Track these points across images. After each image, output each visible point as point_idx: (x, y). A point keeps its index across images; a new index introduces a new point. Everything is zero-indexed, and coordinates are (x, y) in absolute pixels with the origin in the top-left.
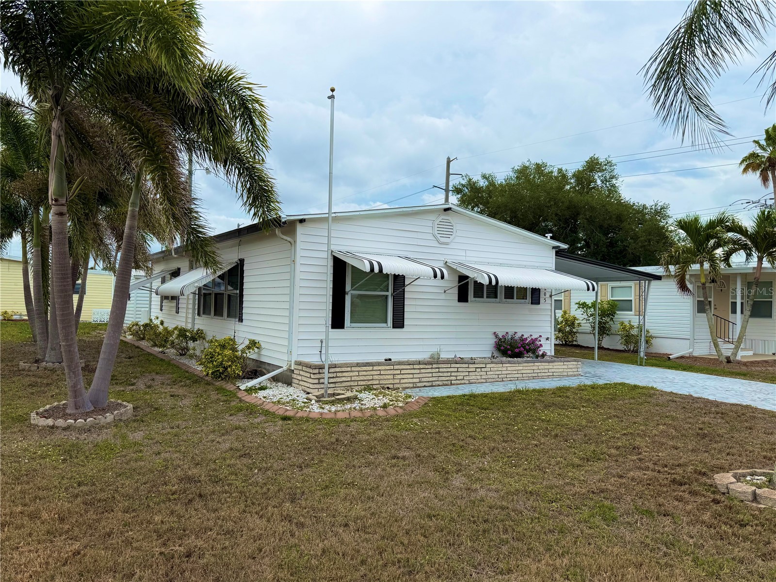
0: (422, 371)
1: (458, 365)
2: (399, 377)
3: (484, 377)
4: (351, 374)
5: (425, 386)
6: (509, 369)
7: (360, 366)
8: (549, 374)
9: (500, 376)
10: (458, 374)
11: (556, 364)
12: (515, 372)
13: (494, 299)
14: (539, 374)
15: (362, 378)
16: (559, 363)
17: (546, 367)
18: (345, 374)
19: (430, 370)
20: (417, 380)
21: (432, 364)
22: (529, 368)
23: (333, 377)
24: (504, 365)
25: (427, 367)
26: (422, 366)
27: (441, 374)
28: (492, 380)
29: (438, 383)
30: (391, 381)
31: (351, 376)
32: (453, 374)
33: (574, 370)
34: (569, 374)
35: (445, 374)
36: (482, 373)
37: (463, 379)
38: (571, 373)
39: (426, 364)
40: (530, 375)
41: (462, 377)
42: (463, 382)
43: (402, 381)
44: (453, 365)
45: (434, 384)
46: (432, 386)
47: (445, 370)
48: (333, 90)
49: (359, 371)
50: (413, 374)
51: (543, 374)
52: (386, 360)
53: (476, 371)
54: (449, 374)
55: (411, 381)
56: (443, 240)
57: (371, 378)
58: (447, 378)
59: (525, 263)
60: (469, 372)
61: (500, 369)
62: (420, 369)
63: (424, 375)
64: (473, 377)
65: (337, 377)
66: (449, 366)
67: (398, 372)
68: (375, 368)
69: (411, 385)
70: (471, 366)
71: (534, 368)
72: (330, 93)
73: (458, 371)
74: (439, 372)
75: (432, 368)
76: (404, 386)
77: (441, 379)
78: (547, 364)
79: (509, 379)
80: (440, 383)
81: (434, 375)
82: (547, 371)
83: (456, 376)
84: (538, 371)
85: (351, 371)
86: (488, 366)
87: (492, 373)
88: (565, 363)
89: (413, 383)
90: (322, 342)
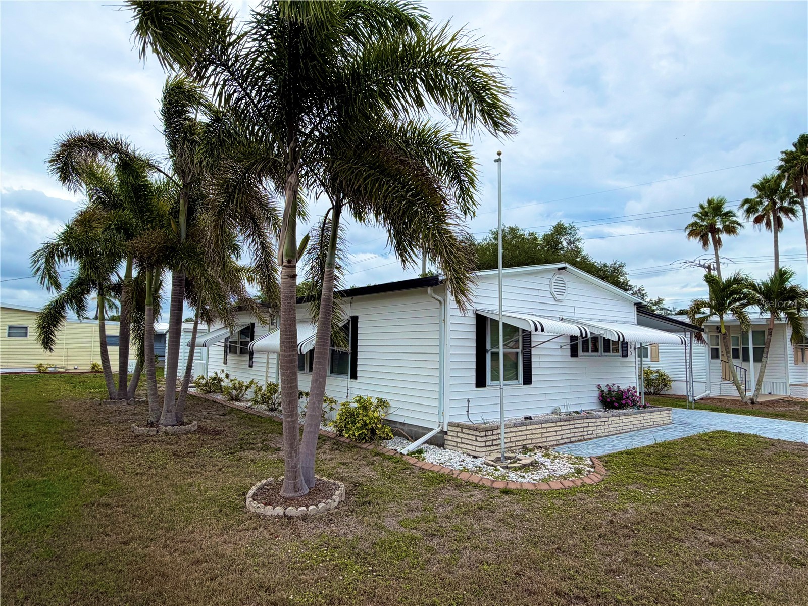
0: (563, 428)
1: (588, 420)
3: (607, 430)
4: (510, 435)
5: (565, 443)
7: (516, 427)
8: (651, 423)
10: (589, 429)
11: (655, 413)
12: (628, 424)
13: (596, 354)
15: (518, 438)
16: (657, 413)
17: (649, 417)
18: (505, 435)
19: (568, 427)
20: (559, 438)
21: (570, 420)
22: (635, 419)
23: (496, 440)
24: (621, 418)
25: (566, 423)
26: (562, 423)
27: (576, 430)
29: (574, 439)
31: (510, 437)
32: (585, 429)
33: (667, 418)
34: (664, 422)
35: (580, 430)
37: (592, 434)
38: (666, 422)
40: (638, 426)
42: (592, 436)
43: (549, 439)
44: (585, 421)
45: (572, 440)
46: (571, 442)
47: (579, 426)
48: (499, 154)
49: (516, 432)
50: (556, 431)
51: (647, 424)
52: (526, 418)
53: (601, 425)
55: (555, 438)
56: (559, 297)
57: (524, 438)
58: (581, 434)
59: (616, 319)
61: (618, 422)
62: (561, 426)
63: (564, 432)
67: (545, 430)
68: (528, 428)
72: (497, 157)
73: (588, 426)
74: (575, 428)
75: (570, 424)
77: (577, 434)
78: (649, 414)
80: (576, 439)
81: (571, 431)
82: (649, 421)
84: (644, 421)
85: (510, 432)
86: (610, 419)
87: (612, 426)
88: (661, 413)
89: (556, 440)
90: (468, 401)
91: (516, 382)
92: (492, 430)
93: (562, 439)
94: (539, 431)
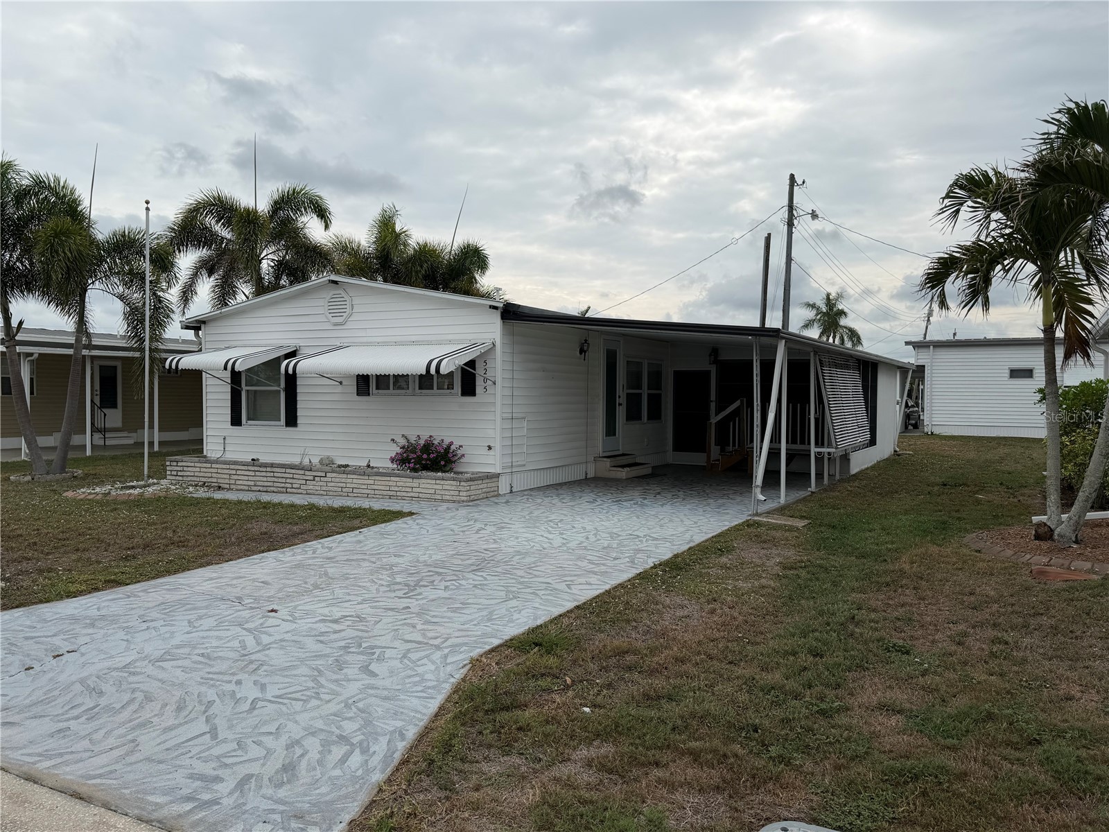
2: (236, 477)
3: (324, 488)
4: (194, 469)
5: (259, 491)
6: (355, 481)
8: (412, 494)
9: (344, 490)
10: (294, 481)
11: (423, 481)
12: (363, 487)
13: (404, 391)
14: (398, 494)
15: (202, 474)
16: (429, 481)
17: (408, 484)
18: (190, 469)
19: (264, 474)
20: (252, 483)
22: (383, 483)
24: (349, 476)
25: (261, 469)
27: (276, 480)
28: (335, 494)
29: (272, 489)
30: (227, 481)
32: (288, 481)
33: (452, 493)
34: (445, 498)
35: (280, 480)
36: (321, 484)
38: (448, 498)
39: (260, 466)
40: (385, 493)
41: (298, 486)
42: (299, 491)
43: (238, 482)
44: (288, 471)
45: (269, 489)
46: (267, 492)
47: (279, 475)
48: (147, 202)
49: (200, 467)
51: (404, 494)
52: (253, 460)
53: (314, 480)
54: (284, 480)
55: (245, 483)
57: (210, 475)
58: (283, 485)
60: (306, 480)
61: (343, 480)
64: (311, 486)
65: (183, 471)
66: (284, 470)
67: (234, 472)
68: (214, 466)
69: (246, 488)
70: (307, 473)
71: (391, 483)
72: (149, 206)
74: (274, 477)
75: (266, 471)
76: (239, 487)
77: (276, 484)
79: (355, 495)
80: (275, 490)
81: (269, 479)
83: (292, 484)
84: (396, 489)
85: (194, 467)
86: (328, 475)
87: (332, 484)
89: (248, 485)
90: (224, 439)
91: (277, 423)
92: (177, 462)
93: (255, 486)
94: (227, 471)
